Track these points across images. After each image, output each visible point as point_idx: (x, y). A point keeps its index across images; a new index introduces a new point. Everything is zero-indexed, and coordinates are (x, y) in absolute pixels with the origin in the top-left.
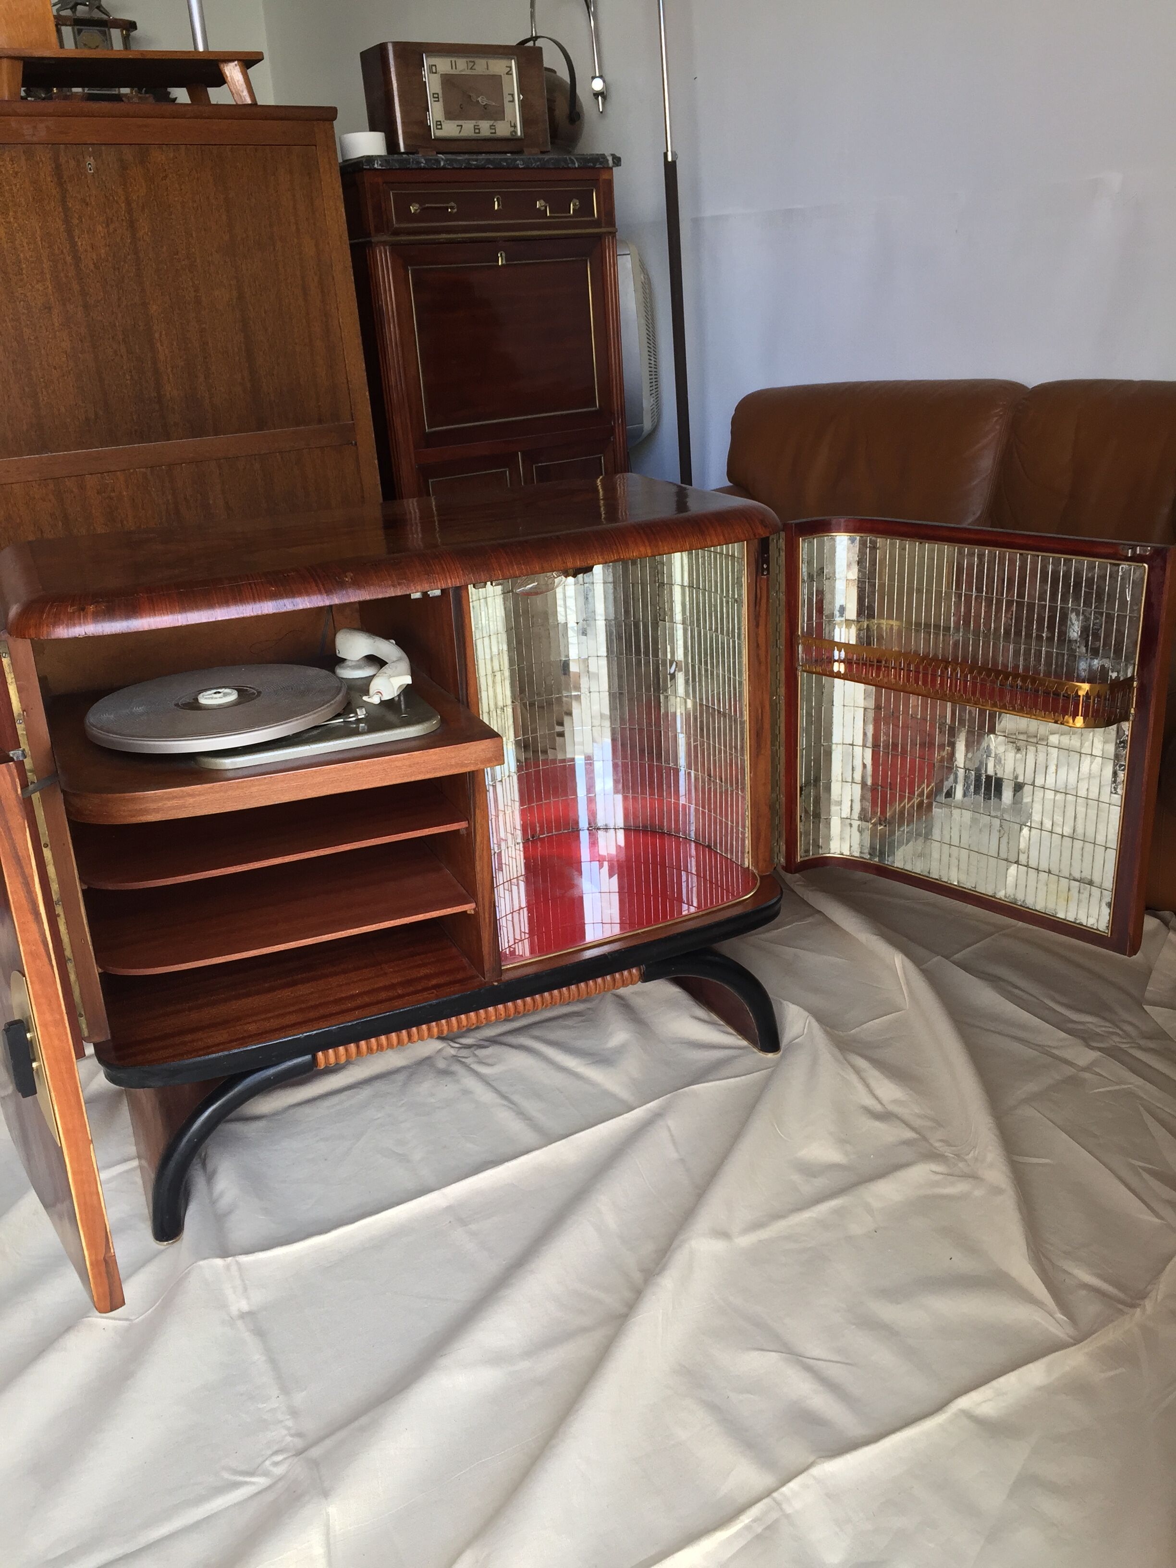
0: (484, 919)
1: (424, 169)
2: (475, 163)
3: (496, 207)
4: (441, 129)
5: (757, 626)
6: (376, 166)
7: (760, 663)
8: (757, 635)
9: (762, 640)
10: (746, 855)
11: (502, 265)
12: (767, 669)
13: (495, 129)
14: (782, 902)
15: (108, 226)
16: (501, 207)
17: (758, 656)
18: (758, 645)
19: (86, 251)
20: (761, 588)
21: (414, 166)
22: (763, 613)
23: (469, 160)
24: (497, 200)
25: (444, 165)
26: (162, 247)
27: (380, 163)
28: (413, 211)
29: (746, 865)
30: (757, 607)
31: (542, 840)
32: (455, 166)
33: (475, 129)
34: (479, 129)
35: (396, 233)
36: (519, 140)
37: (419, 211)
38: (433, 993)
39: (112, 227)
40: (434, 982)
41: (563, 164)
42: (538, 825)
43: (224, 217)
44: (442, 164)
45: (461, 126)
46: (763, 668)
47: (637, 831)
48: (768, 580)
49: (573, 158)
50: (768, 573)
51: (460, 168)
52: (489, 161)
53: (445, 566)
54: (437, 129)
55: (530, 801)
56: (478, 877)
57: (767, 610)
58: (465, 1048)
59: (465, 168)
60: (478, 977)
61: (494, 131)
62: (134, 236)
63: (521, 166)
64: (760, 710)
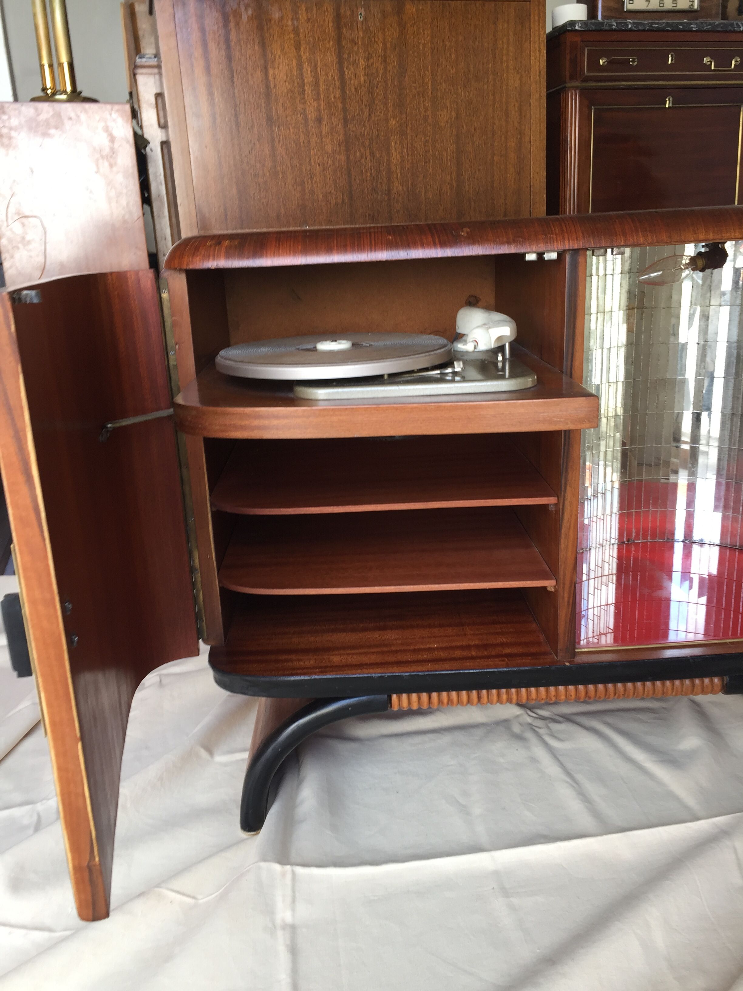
0: (563, 597)
1: (615, 30)
2: (656, 26)
3: (670, 62)
4: (633, 3)
6: (577, 28)
11: (669, 107)
13: (676, 3)
15: (368, 60)
16: (673, 62)
19: (350, 78)
21: (607, 28)
23: (652, 23)
24: (672, 56)
25: (632, 27)
26: (405, 77)
27: (580, 25)
28: (601, 64)
31: (635, 544)
32: (640, 28)
33: (660, 3)
34: (663, 3)
35: (586, 79)
36: (696, 11)
37: (606, 63)
38: (504, 661)
39: (371, 61)
40: (507, 651)
41: (730, 28)
42: (634, 530)
43: (453, 56)
44: (630, 26)
45: (649, 1)
47: (732, 549)
49: (739, 23)
51: (644, 31)
52: (668, 24)
53: (565, 229)
54: (630, 3)
55: (629, 507)
56: (562, 555)
58: (540, 719)
59: (648, 30)
60: (551, 654)
61: (675, 5)
62: (385, 69)
63: (694, 29)
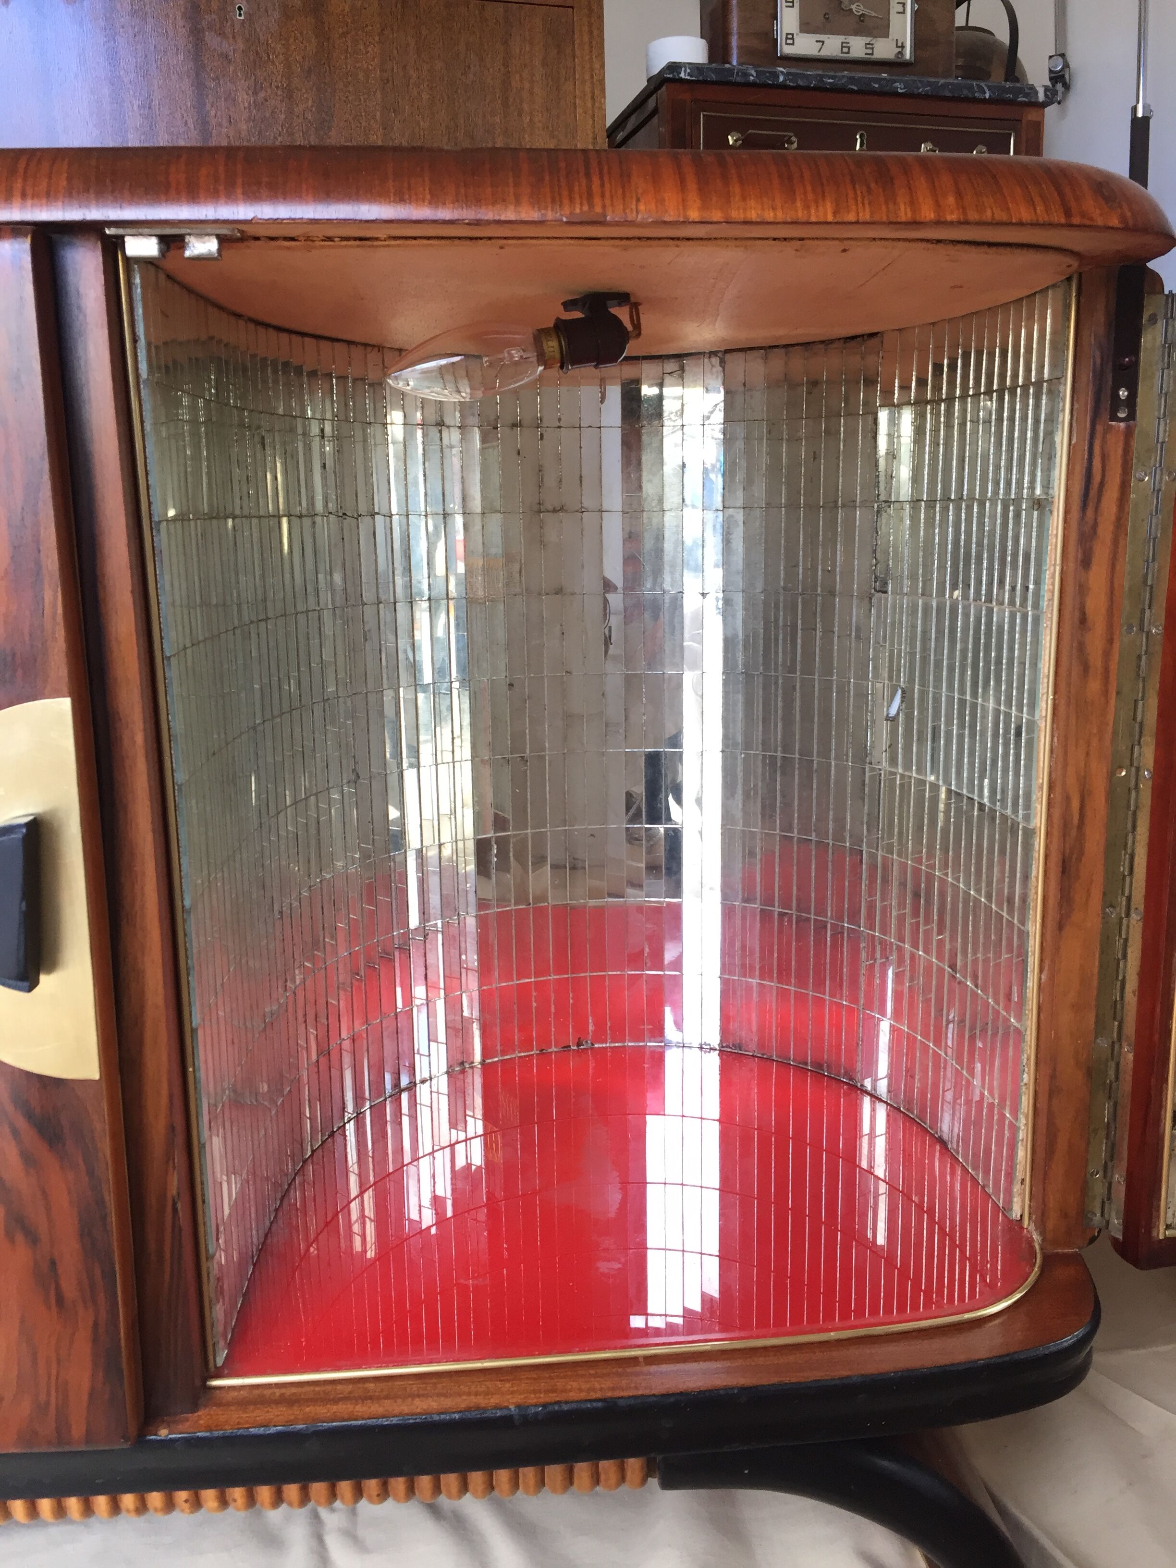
1: (754, 85)
2: (831, 81)
3: (858, 147)
4: (793, 44)
5: (1086, 562)
6: (682, 75)
7: (1086, 668)
8: (1082, 589)
9: (1097, 604)
10: (1017, 1188)
12: (1106, 692)
13: (872, 49)
14: (1097, 1341)
15: (255, 93)
16: (865, 147)
17: (1081, 648)
18: (1083, 620)
19: (220, 125)
20: (1104, 458)
21: (739, 79)
22: (1106, 530)
23: (822, 76)
25: (785, 80)
26: (330, 128)
27: (688, 71)
28: (731, 143)
29: (1016, 1213)
30: (1090, 513)
32: (800, 83)
33: (842, 47)
34: (849, 48)
36: (906, 64)
37: (740, 142)
39: (262, 95)
41: (965, 92)
44: (781, 78)
45: (823, 42)
46: (1094, 685)
48: (1129, 434)
49: (983, 84)
50: (1132, 416)
51: (807, 88)
52: (852, 80)
54: (787, 44)
57: (1120, 523)
59: (815, 89)
61: (870, 51)
62: (290, 112)
63: (900, 91)
64: (1075, 804)
